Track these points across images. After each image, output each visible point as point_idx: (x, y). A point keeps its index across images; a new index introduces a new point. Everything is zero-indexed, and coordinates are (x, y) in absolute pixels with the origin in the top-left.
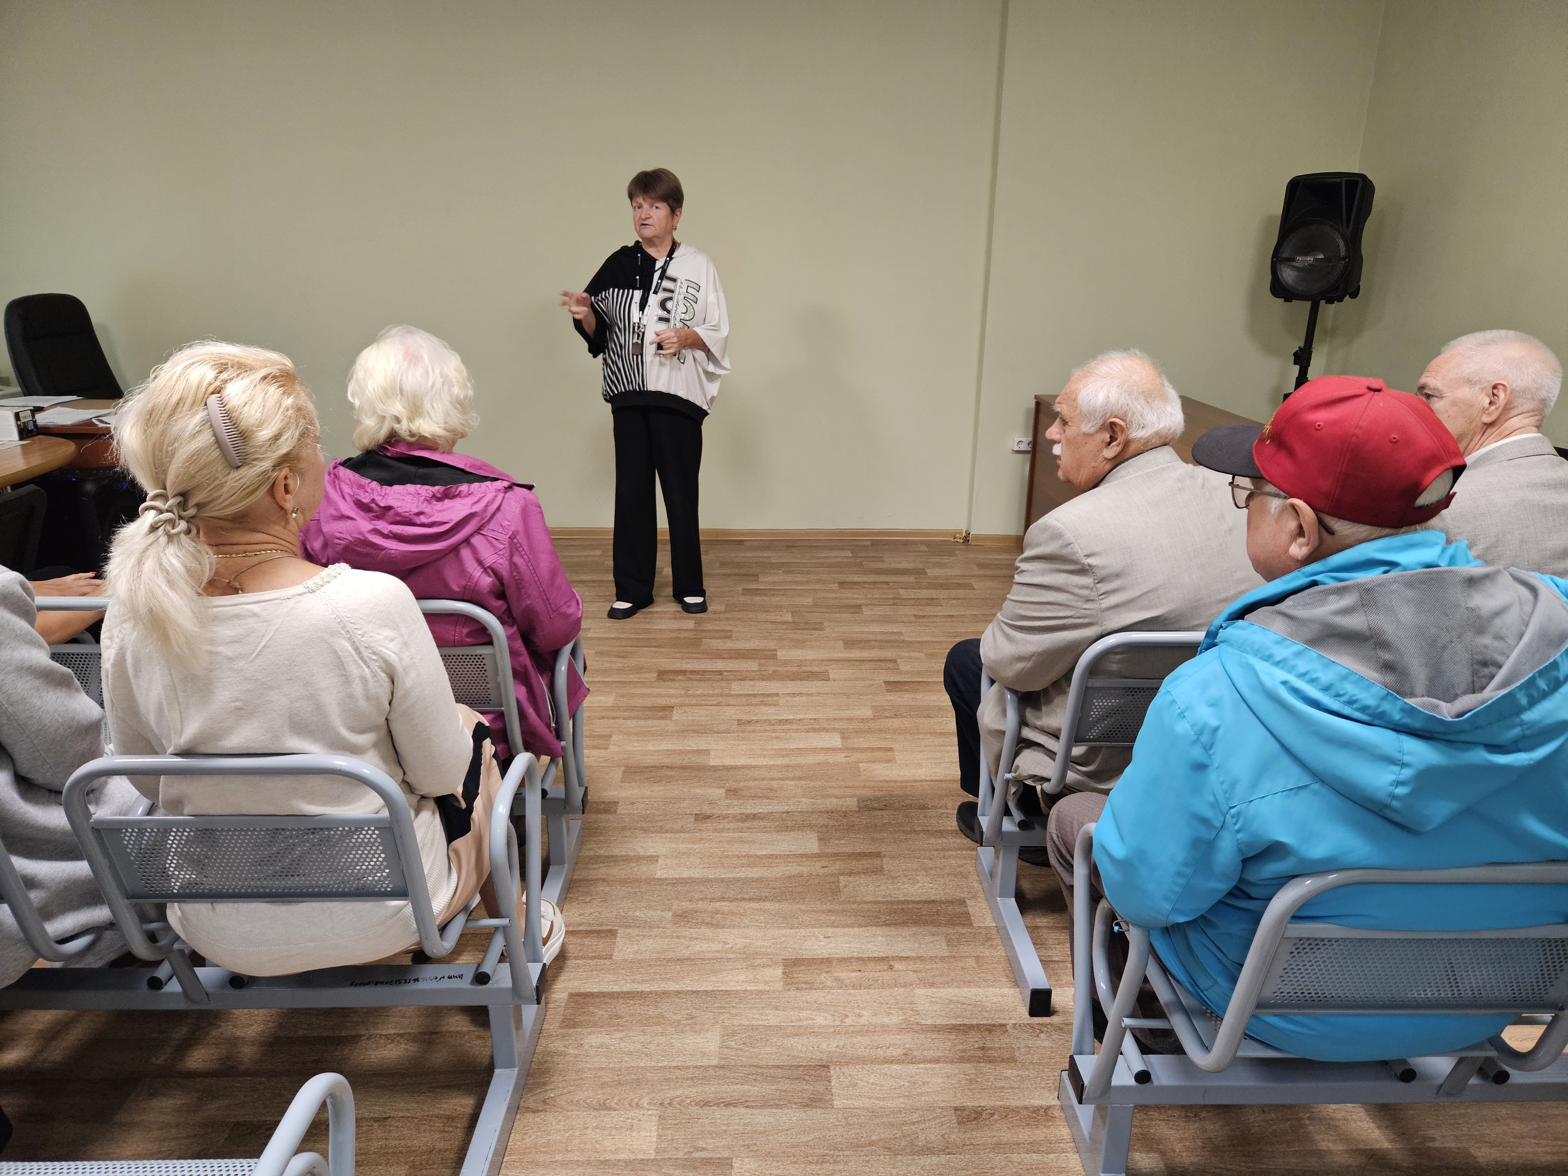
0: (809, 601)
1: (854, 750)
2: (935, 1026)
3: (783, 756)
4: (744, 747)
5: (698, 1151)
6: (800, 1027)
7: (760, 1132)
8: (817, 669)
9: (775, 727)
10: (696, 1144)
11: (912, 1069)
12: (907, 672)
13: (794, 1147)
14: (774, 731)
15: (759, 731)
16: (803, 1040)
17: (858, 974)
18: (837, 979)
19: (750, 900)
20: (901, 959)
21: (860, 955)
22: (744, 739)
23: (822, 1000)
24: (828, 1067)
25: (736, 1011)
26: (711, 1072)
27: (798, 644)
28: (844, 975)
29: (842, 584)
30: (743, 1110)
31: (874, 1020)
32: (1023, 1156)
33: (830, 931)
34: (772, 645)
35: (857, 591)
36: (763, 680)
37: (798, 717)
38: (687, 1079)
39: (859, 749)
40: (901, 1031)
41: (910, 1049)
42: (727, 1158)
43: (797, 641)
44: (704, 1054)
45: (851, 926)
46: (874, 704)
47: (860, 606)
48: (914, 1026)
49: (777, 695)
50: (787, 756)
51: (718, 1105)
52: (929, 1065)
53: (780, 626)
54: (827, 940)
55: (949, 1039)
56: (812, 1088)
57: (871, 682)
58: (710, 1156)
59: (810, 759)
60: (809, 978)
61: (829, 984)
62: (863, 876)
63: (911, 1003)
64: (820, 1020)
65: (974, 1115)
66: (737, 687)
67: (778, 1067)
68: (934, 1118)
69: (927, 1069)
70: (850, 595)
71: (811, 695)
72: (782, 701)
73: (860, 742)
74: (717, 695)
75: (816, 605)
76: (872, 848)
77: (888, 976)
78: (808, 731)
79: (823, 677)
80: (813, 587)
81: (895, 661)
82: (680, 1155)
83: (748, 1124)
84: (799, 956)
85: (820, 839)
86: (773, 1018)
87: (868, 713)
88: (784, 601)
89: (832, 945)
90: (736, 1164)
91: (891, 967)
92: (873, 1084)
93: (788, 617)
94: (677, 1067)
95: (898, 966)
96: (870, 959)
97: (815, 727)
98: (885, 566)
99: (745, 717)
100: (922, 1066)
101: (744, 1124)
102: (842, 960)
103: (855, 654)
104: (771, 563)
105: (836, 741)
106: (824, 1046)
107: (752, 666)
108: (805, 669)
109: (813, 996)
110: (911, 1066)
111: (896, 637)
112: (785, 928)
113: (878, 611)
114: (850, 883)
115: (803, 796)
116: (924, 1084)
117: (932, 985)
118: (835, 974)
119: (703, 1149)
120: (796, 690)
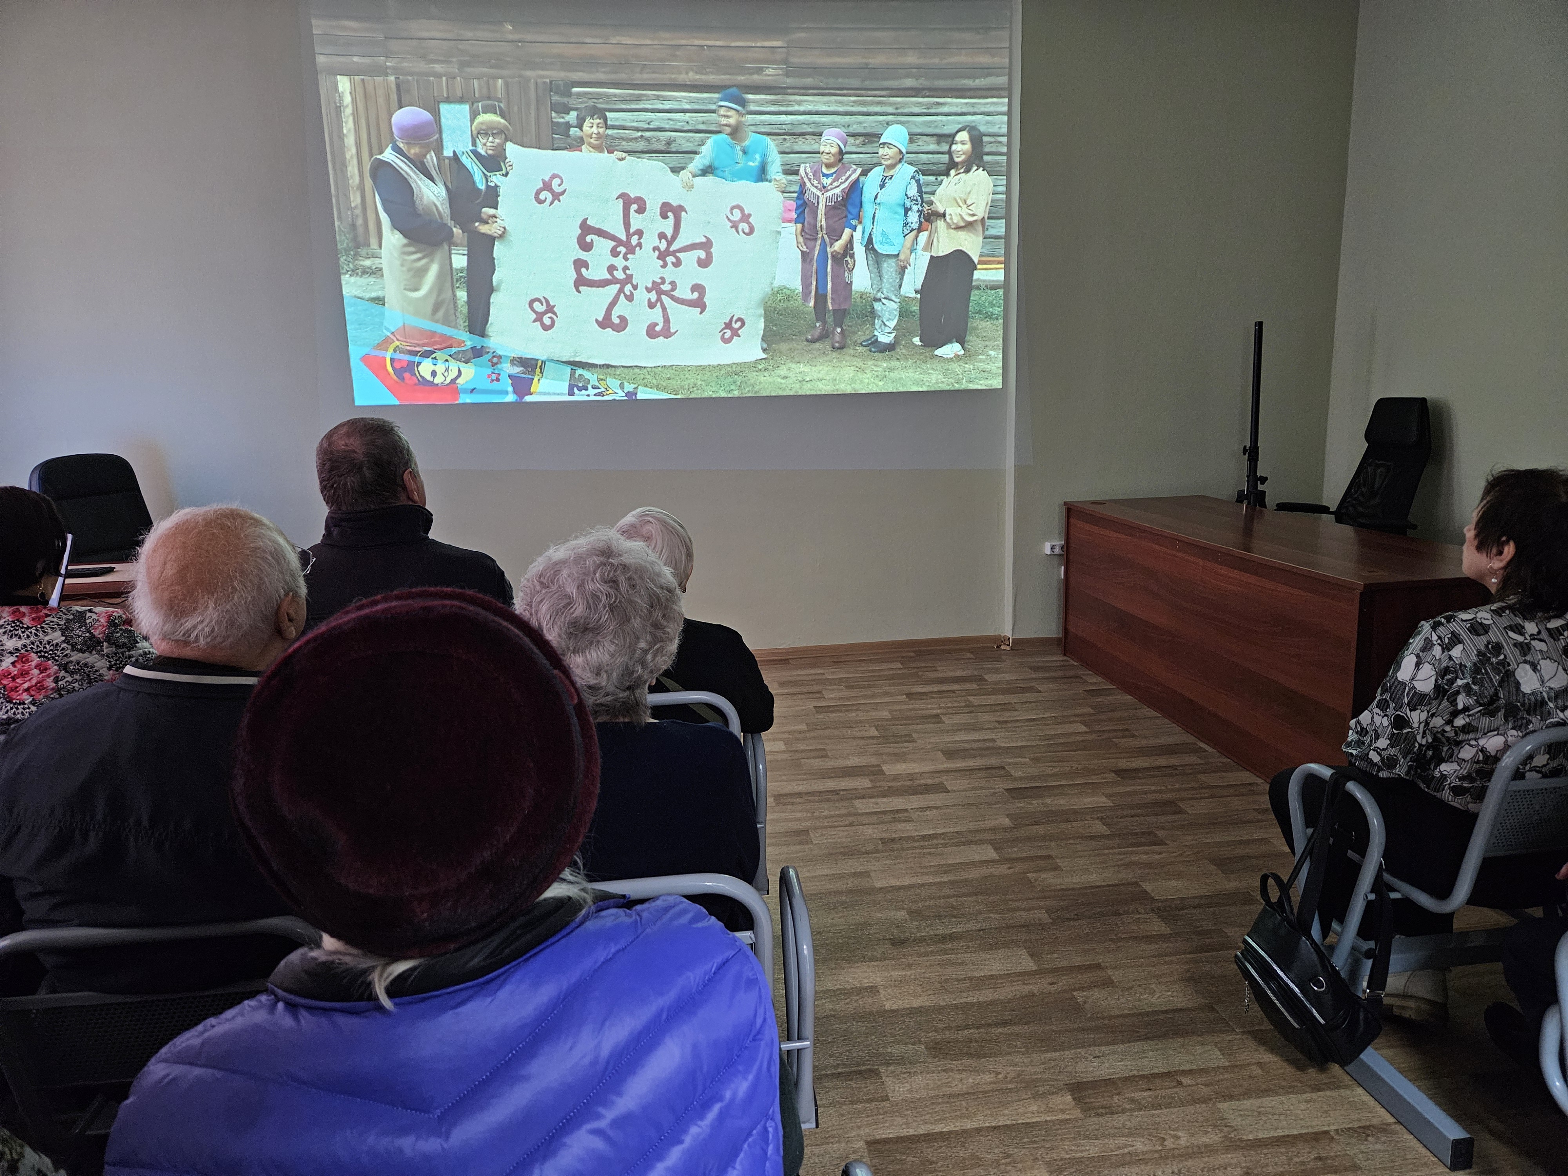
0: (885, 714)
2: (1260, 1141)
3: (946, 872)
4: (902, 866)
6: (1124, 1155)
9: (923, 843)
12: (1021, 779)
15: (907, 849)
17: (1150, 1093)
18: (1132, 1100)
19: (995, 1025)
20: (1184, 1073)
21: (1141, 1073)
22: (896, 858)
23: (1128, 1124)
27: (898, 757)
28: (1136, 1096)
31: (1194, 1141)
33: (1097, 1050)
35: (928, 701)
36: (883, 796)
37: (939, 831)
40: (1227, 1149)
43: (895, 754)
45: (1113, 1043)
46: (1008, 812)
47: (937, 716)
48: (1238, 1143)
49: (906, 810)
50: (950, 871)
54: (1097, 1060)
57: (992, 791)
59: (974, 874)
60: (1103, 1102)
61: (1127, 1106)
62: (1096, 989)
63: (1221, 1118)
64: (1140, 1145)
66: (860, 805)
70: (923, 706)
71: (941, 808)
72: (915, 816)
75: (895, 718)
76: (1088, 960)
77: (1181, 1093)
78: (955, 845)
80: (882, 699)
81: (1003, 768)
84: (1079, 1079)
85: (1032, 956)
87: (1006, 821)
88: (861, 716)
89: (1107, 1065)
91: (1180, 1083)
93: (874, 732)
95: (1186, 1081)
96: (1153, 1076)
97: (963, 840)
98: (941, 674)
99: (886, 836)
103: (960, 764)
105: (990, 853)
107: (864, 783)
108: (917, 782)
109: (1117, 1120)
112: (1047, 1051)
113: (957, 719)
114: (1087, 997)
115: (990, 912)
117: (1232, 1097)
118: (1127, 1096)
120: (923, 804)
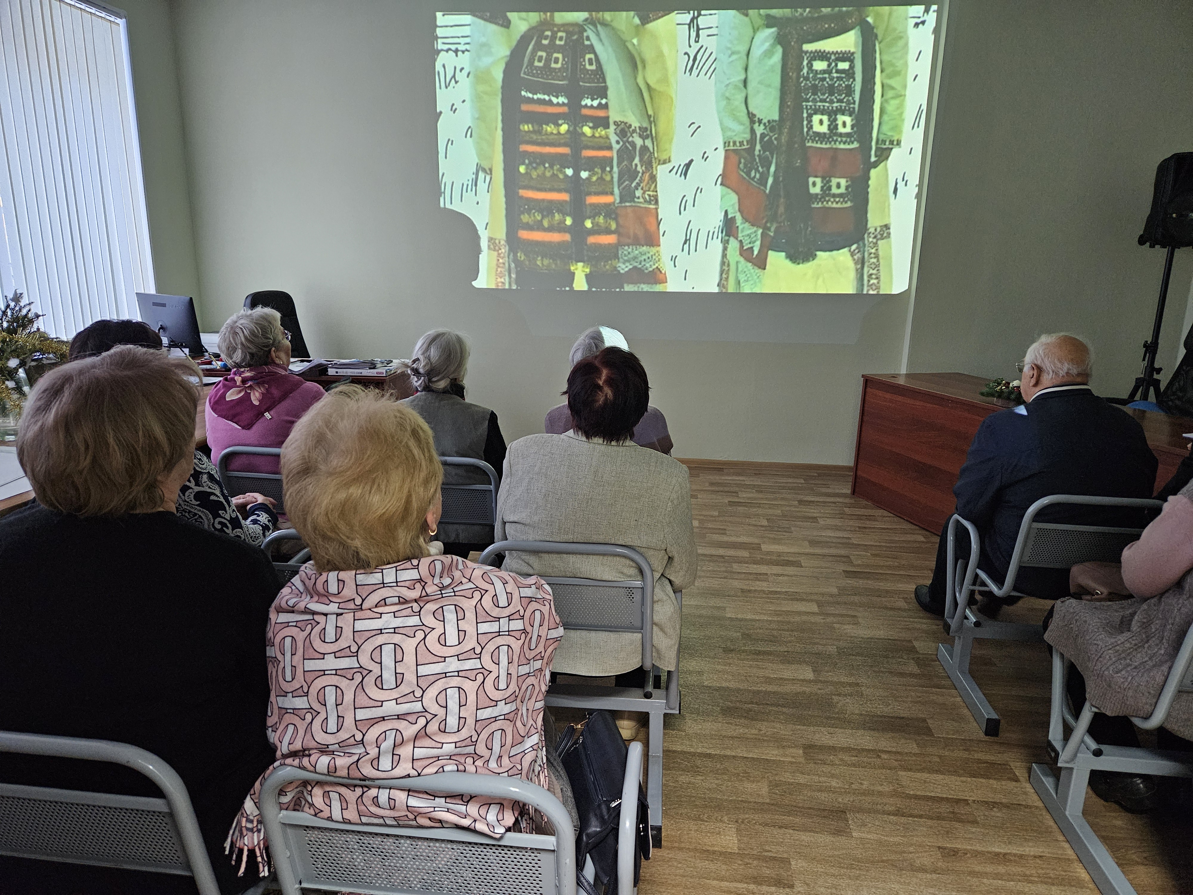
0: (778, 512)
1: (828, 615)
2: (917, 796)
3: (777, 615)
4: (750, 607)
5: (766, 852)
6: (821, 786)
7: (806, 846)
8: (791, 559)
9: (769, 596)
10: (764, 847)
11: (903, 820)
12: (859, 565)
13: (829, 857)
14: (768, 598)
15: (757, 597)
16: (825, 794)
17: (856, 758)
18: (842, 760)
19: (772, 705)
20: (885, 752)
21: (855, 747)
22: (747, 602)
23: (833, 772)
24: (845, 812)
25: (776, 772)
26: (766, 806)
27: (775, 541)
28: (846, 758)
29: (801, 502)
30: (791, 831)
31: (872, 788)
32: (991, 881)
33: (831, 730)
34: (756, 541)
35: (813, 507)
36: (754, 564)
37: (784, 590)
38: (751, 809)
39: (833, 614)
40: (892, 796)
41: (900, 808)
42: (786, 858)
43: (774, 539)
44: (759, 795)
45: (845, 728)
46: (838, 585)
47: (816, 518)
48: (901, 794)
49: (766, 574)
50: (781, 615)
51: (774, 826)
52: (916, 819)
53: (760, 528)
54: (830, 735)
55: (928, 805)
56: (836, 823)
57: (833, 570)
58: (775, 855)
59: (797, 619)
60: (821, 757)
61: (837, 763)
62: (849, 697)
63: (897, 780)
64: (834, 783)
65: (952, 853)
66: (736, 567)
67: (810, 808)
68: (925, 852)
69: (914, 821)
70: (807, 510)
71: (791, 576)
72: (771, 579)
73: (831, 610)
74: (723, 572)
75: (784, 516)
76: (852, 680)
77: (878, 761)
78: (792, 600)
79: (798, 564)
80: (780, 503)
81: (848, 557)
82: (755, 852)
83: (797, 840)
84: (812, 744)
85: (814, 671)
86: (802, 779)
87: (834, 591)
88: (760, 511)
89: (835, 739)
90: (793, 862)
91: (879, 757)
92: (877, 825)
93: (765, 523)
94: (742, 801)
95: (883, 756)
96: (863, 750)
97: (798, 598)
99: (745, 587)
100: (910, 818)
101: (794, 840)
102: (842, 749)
103: (818, 551)
104: (744, 484)
105: (815, 608)
106: (840, 800)
107: (745, 554)
108: (783, 558)
109: (826, 769)
110: (903, 818)
111: (848, 541)
112: (799, 725)
113: (829, 522)
114: (841, 700)
115: (798, 642)
116: (914, 830)
117: (910, 770)
118: (840, 757)
119: (770, 851)
120: (780, 572)
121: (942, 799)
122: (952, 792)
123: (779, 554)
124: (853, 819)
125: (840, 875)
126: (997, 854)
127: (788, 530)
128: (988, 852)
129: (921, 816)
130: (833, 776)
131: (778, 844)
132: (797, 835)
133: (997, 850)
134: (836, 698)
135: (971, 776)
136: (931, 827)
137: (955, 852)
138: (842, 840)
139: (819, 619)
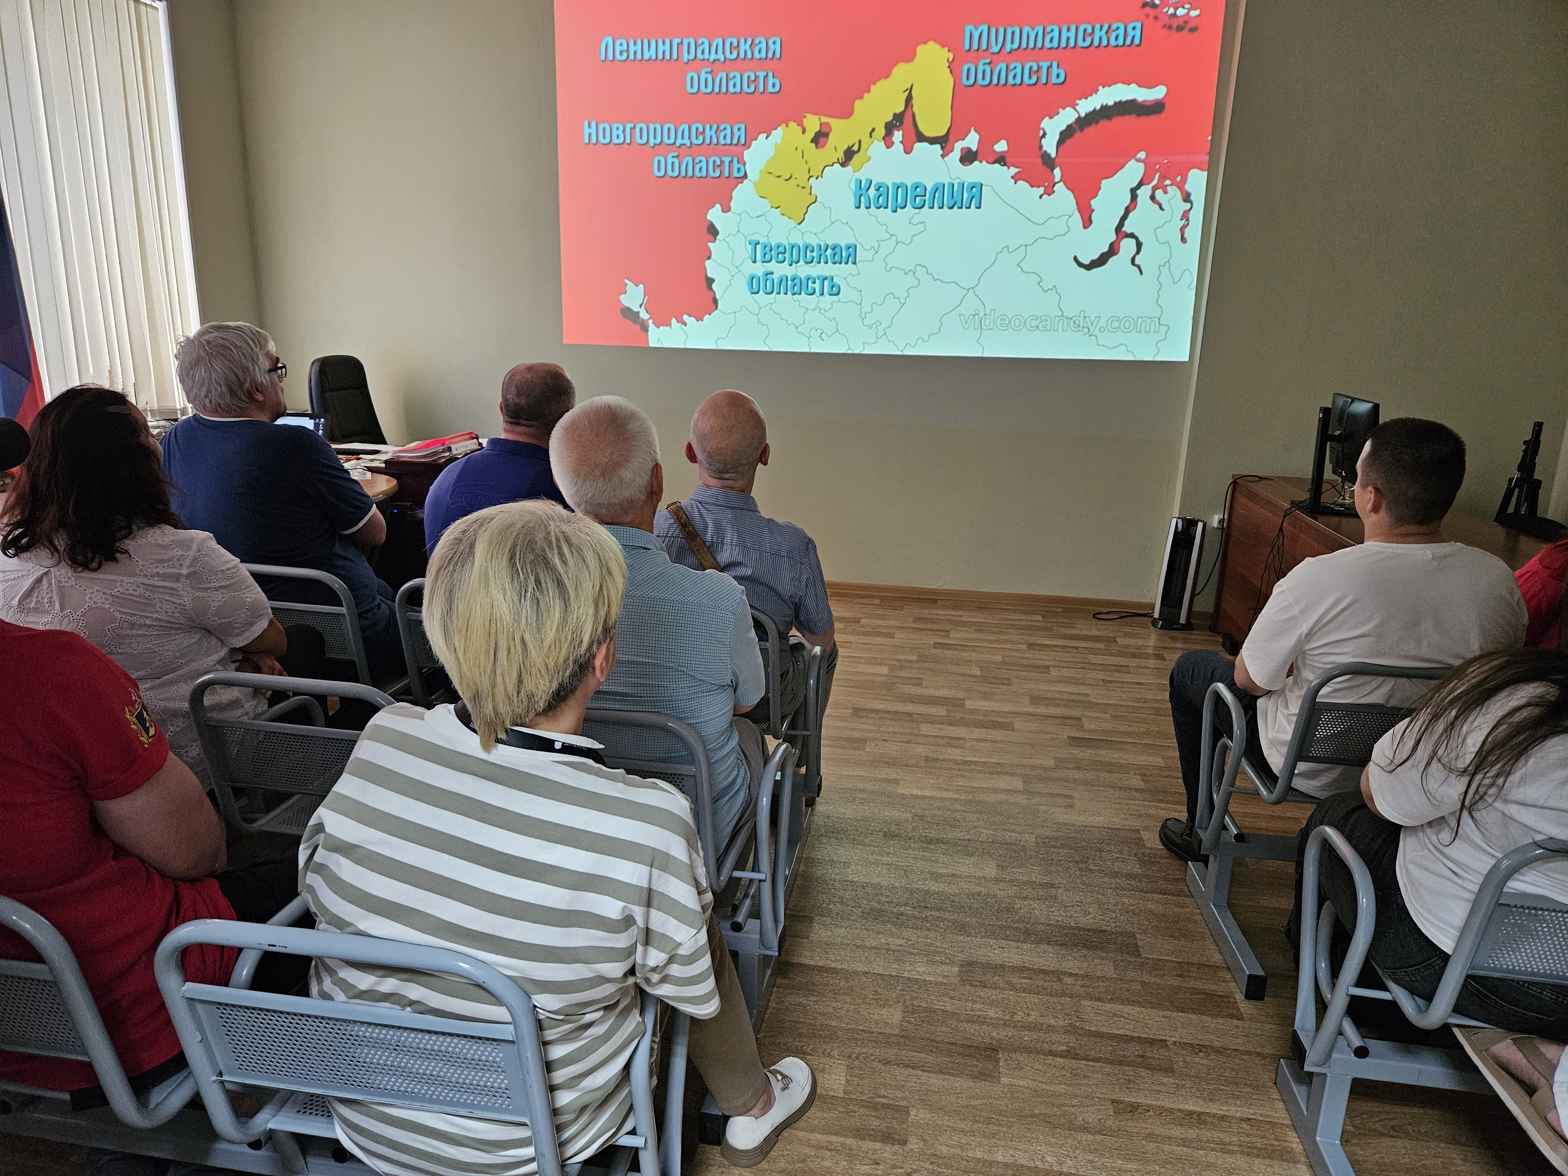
0: (999, 658)
1: (1035, 793)
2: (1099, 1033)
3: (966, 792)
4: (931, 781)
5: (880, 1097)
6: (972, 1016)
7: (935, 1092)
8: (1003, 720)
9: (960, 767)
10: (878, 1092)
11: (1074, 1063)
12: (1090, 730)
13: (963, 1107)
14: (959, 770)
15: (945, 768)
16: (976, 1026)
20: (1070, 974)
21: (1031, 966)
22: (930, 774)
24: (997, 1051)
25: (916, 995)
26: (894, 1039)
27: (986, 696)
29: (1032, 646)
30: (920, 1073)
32: (1173, 1148)
33: (1005, 943)
34: (960, 695)
36: (951, 724)
37: (983, 760)
38: (872, 1041)
39: (1039, 793)
40: (1066, 1032)
41: (1073, 1048)
42: (904, 1107)
43: (985, 693)
44: (887, 1024)
45: (1023, 941)
46: (1056, 755)
48: (1078, 1030)
49: (964, 739)
50: (971, 792)
51: (898, 1065)
52: (1091, 1063)
53: (968, 678)
54: (1001, 950)
55: (1111, 1046)
56: (981, 1064)
57: (1055, 736)
58: (891, 1102)
59: (992, 798)
62: (1037, 901)
64: (992, 1013)
65: (1129, 1109)
66: (924, 728)
67: (952, 1044)
68: (1093, 1105)
69: (1087, 1065)
70: (1039, 656)
71: (997, 742)
72: (968, 745)
73: (1041, 787)
74: (907, 734)
75: (1004, 663)
76: (1047, 879)
77: (1057, 986)
78: (991, 773)
79: (1009, 727)
81: (1080, 723)
82: (865, 1098)
83: (924, 1084)
84: (975, 959)
85: (998, 867)
86: (949, 1005)
87: (1050, 763)
88: (973, 656)
89: (1006, 955)
90: (913, 1112)
91: (1060, 980)
92: (1037, 1070)
93: (977, 672)
94: (862, 1031)
95: (1066, 980)
96: (1041, 971)
97: (997, 770)
98: (1076, 632)
99: (931, 755)
100: (1083, 1062)
101: (920, 1083)
103: (1041, 710)
104: (962, 621)
105: (1019, 784)
106: (994, 1034)
107: (940, 711)
108: (990, 718)
110: (1074, 1062)
111: (1083, 698)
112: (962, 935)
114: (1025, 905)
115: (985, 828)
116: (1084, 1077)
117: (1099, 1000)
118: (1007, 979)
119: (884, 1097)
120: (982, 736)
121: (1132, 1038)
122: (1147, 1030)
123: (987, 713)
124: (1006, 1060)
125: (973, 1131)
126: (1191, 1113)
127: (1007, 682)
128: (1180, 1110)
129: (1097, 1060)
130: (992, 1004)
131: (897, 1088)
132: (924, 1077)
133: (1191, 1108)
134: (1019, 903)
135: (1178, 1011)
136: (1108, 1075)
137: (1134, 1108)
138: (985, 1086)
139: (1021, 799)
